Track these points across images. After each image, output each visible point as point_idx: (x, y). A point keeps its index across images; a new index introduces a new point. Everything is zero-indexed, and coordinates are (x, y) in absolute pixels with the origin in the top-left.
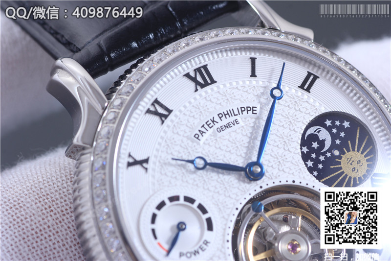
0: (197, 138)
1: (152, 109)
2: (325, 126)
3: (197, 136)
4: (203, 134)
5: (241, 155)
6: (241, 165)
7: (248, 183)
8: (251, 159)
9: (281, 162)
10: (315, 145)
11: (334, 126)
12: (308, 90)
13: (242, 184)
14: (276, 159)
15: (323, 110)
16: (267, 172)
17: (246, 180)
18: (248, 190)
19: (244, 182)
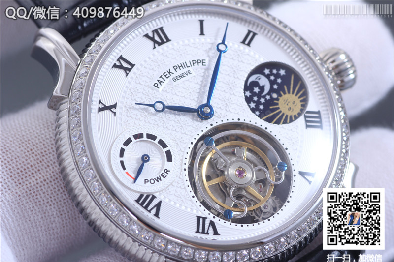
0: (157, 87)
1: (118, 64)
2: (264, 74)
3: (156, 85)
4: (162, 83)
5: (194, 99)
6: (194, 107)
7: (201, 122)
8: (202, 102)
9: (228, 104)
10: (256, 90)
11: (272, 74)
12: (249, 44)
13: (195, 122)
14: (223, 102)
15: (263, 60)
16: (216, 112)
17: (199, 119)
18: (201, 128)
19: (197, 121)
